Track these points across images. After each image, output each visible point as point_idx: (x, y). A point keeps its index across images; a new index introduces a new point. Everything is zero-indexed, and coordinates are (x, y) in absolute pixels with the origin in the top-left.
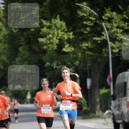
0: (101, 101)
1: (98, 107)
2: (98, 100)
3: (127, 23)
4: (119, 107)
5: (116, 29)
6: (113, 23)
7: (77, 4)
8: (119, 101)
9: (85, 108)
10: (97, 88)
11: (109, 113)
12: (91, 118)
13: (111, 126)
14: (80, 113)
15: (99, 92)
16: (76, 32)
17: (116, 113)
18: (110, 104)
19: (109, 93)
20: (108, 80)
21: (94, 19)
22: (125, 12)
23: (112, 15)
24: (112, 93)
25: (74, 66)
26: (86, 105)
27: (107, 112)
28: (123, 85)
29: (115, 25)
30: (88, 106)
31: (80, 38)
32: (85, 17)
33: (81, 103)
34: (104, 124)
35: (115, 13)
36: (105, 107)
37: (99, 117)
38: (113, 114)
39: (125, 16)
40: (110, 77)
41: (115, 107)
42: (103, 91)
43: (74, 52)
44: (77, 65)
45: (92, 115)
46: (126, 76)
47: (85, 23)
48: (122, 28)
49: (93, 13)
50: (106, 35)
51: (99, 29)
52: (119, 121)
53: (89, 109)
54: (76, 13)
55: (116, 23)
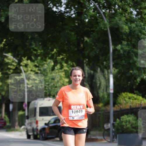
0: (19, 120)
1: (17, 124)
2: (17, 119)
3: (37, 68)
4: (31, 124)
5: (30, 72)
6: (29, 67)
7: (4, 54)
8: (31, 120)
9: (8, 124)
10: (17, 111)
11: (24, 128)
12: (12, 131)
13: (25, 137)
14: (5, 127)
15: (18, 113)
16: (3, 72)
17: (29, 128)
18: (25, 122)
19: (25, 114)
20: (24, 106)
21: (15, 64)
22: (36, 61)
23: (27, 63)
24: (26, 114)
25: (2, 95)
26: (8, 122)
27: (23, 127)
28: (34, 109)
29: (30, 69)
30: (10, 123)
31: (6, 76)
32: (9, 63)
33: (5, 121)
34: (20, 135)
35: (29, 61)
36: (22, 124)
37: (17, 130)
38: (27, 129)
39: (36, 64)
40: (25, 104)
41: (28, 124)
42: (21, 113)
43: (1, 86)
44: (4, 95)
45: (12, 129)
46: (36, 103)
47: (9, 66)
48: (34, 71)
49: (15, 61)
50: (23, 75)
51: (19, 71)
52: (31, 134)
53: (10, 125)
54: (3, 60)
55: (30, 67)
